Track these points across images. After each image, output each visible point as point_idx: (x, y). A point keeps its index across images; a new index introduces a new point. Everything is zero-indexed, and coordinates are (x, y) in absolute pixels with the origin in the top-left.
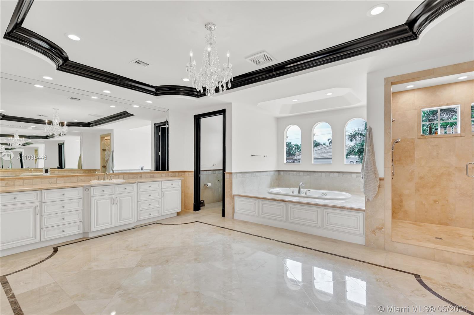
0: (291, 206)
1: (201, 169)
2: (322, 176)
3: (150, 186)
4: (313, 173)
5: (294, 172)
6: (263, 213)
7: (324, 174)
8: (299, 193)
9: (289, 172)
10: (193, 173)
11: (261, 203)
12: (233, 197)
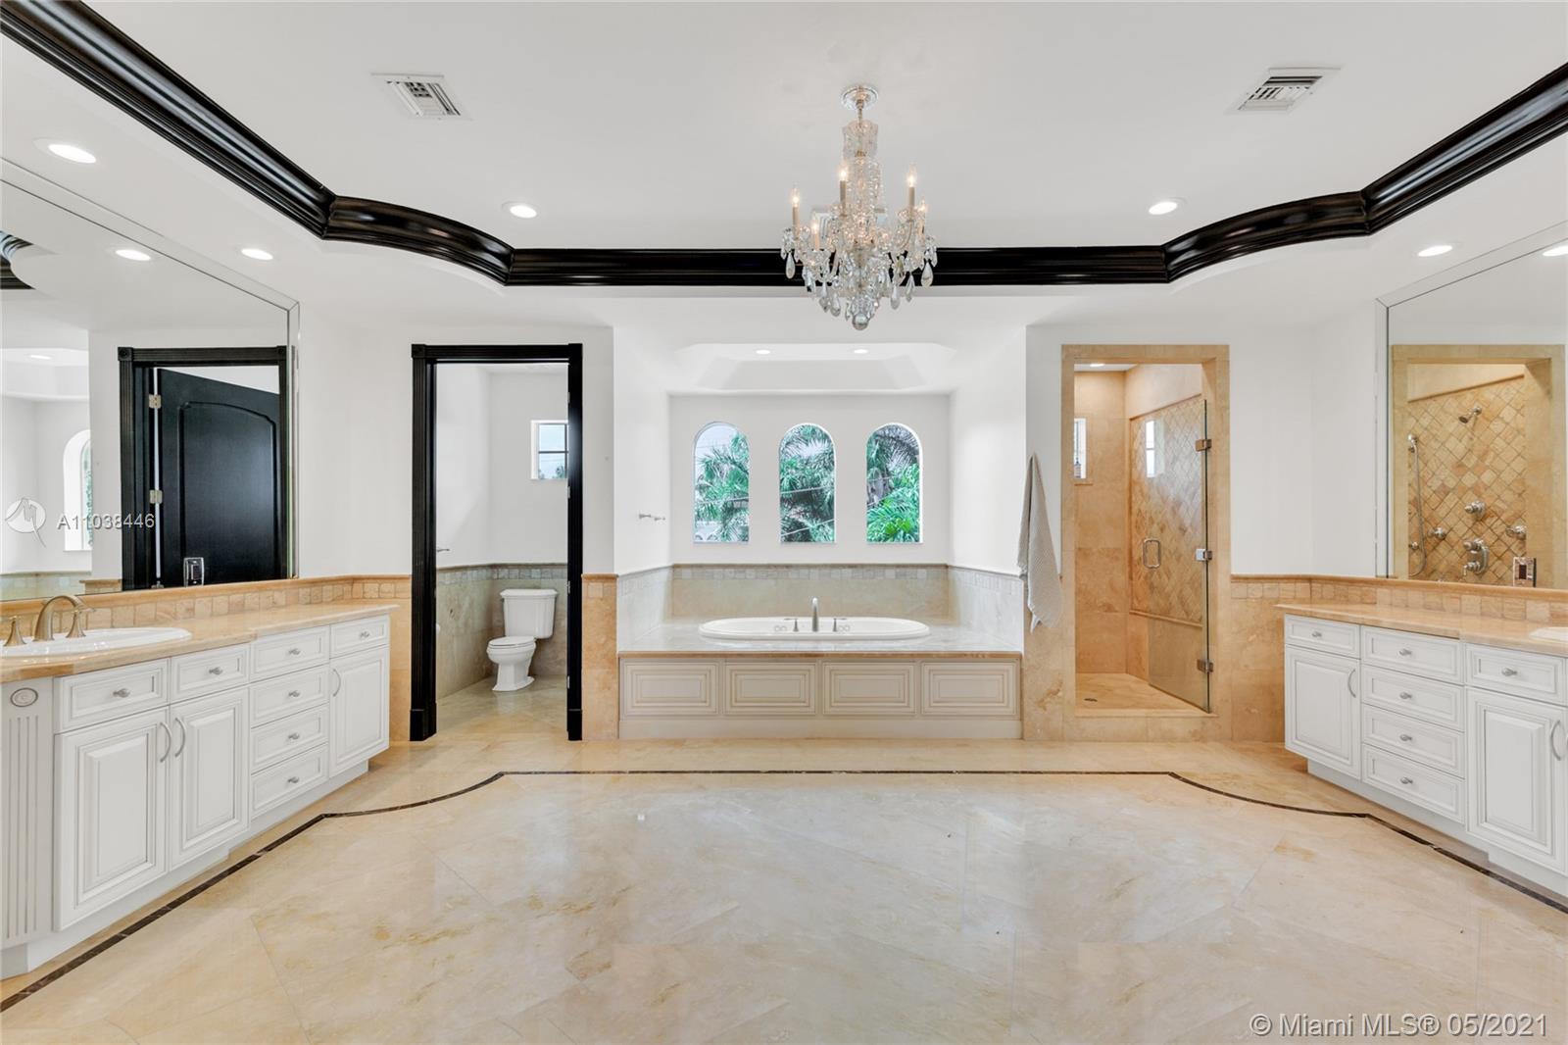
0: (831, 667)
1: (439, 565)
2: (809, 579)
3: (294, 652)
5: (726, 570)
6: (736, 701)
7: (814, 572)
8: (815, 627)
9: (709, 570)
10: (409, 585)
11: (732, 671)
12: (616, 662)
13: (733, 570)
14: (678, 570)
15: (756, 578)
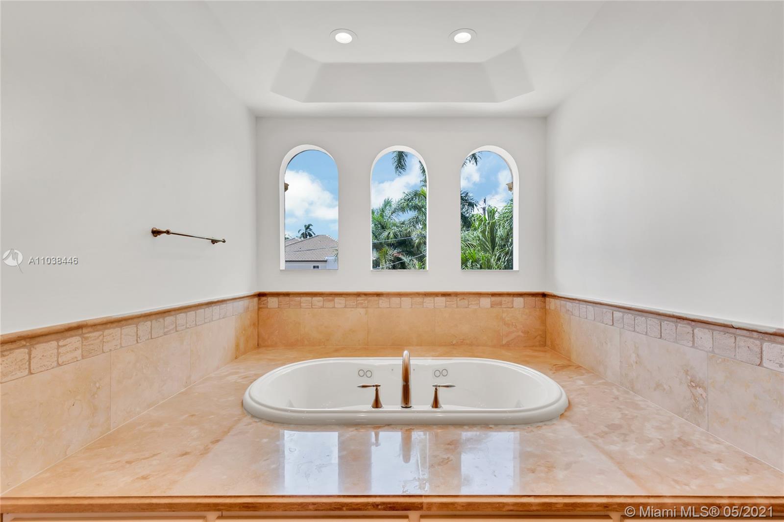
2: (400, 307)
4: (376, 298)
5: (315, 299)
7: (406, 301)
9: (298, 299)
13: (321, 298)
14: (263, 298)
15: (345, 307)
